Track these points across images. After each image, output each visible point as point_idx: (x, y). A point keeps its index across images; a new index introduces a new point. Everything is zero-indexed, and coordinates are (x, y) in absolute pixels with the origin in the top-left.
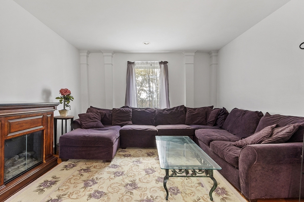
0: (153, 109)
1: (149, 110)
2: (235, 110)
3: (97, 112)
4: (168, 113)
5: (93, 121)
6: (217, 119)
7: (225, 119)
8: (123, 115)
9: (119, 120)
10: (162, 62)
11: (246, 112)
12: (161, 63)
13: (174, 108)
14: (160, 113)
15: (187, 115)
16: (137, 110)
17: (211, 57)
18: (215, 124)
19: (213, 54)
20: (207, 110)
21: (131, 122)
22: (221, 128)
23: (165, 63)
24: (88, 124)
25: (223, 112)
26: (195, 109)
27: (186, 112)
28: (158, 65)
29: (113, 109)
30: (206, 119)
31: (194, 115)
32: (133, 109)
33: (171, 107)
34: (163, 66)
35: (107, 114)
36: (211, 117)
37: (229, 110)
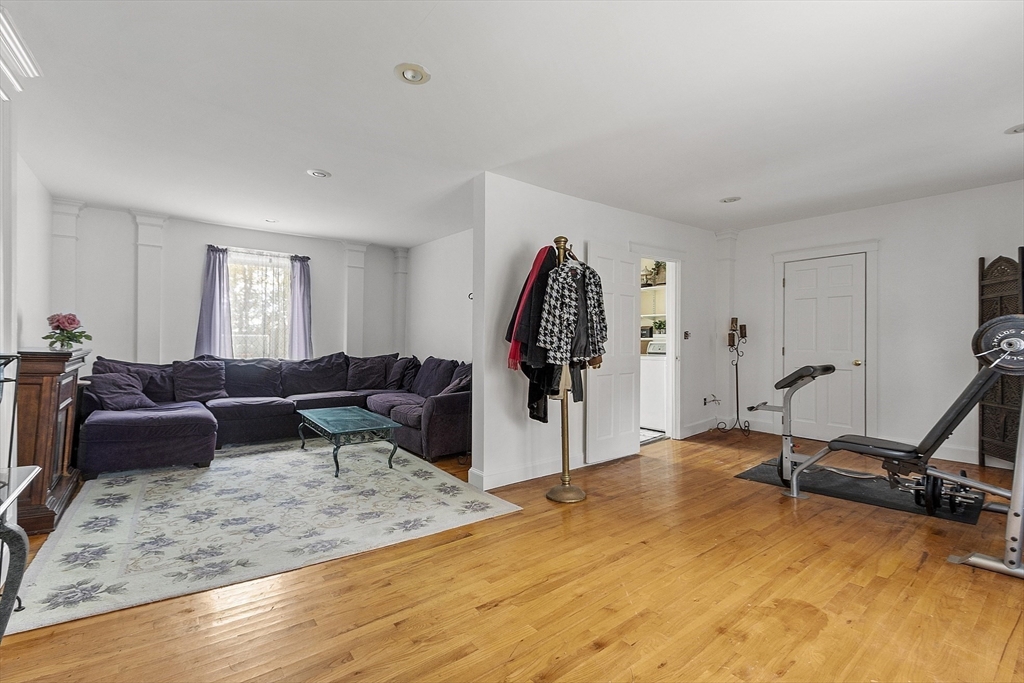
0: (276, 362)
1: (266, 363)
2: (431, 360)
3: (129, 370)
4: (311, 368)
5: (129, 394)
6: (403, 376)
7: (415, 376)
8: (203, 377)
9: (194, 388)
10: (296, 256)
11: (441, 361)
12: (294, 258)
13: (324, 358)
14: (294, 369)
15: (350, 372)
16: (236, 363)
17: (396, 258)
18: (400, 386)
19: (400, 254)
20: (387, 362)
21: (224, 393)
22: (409, 391)
23: (304, 260)
24: (119, 399)
25: (413, 364)
26: (365, 360)
27: (348, 366)
28: (288, 262)
29: (174, 362)
30: (385, 378)
31: (363, 371)
32: (227, 362)
33: (316, 356)
34: (298, 264)
35: (154, 375)
36: (395, 373)
37: (422, 360)
